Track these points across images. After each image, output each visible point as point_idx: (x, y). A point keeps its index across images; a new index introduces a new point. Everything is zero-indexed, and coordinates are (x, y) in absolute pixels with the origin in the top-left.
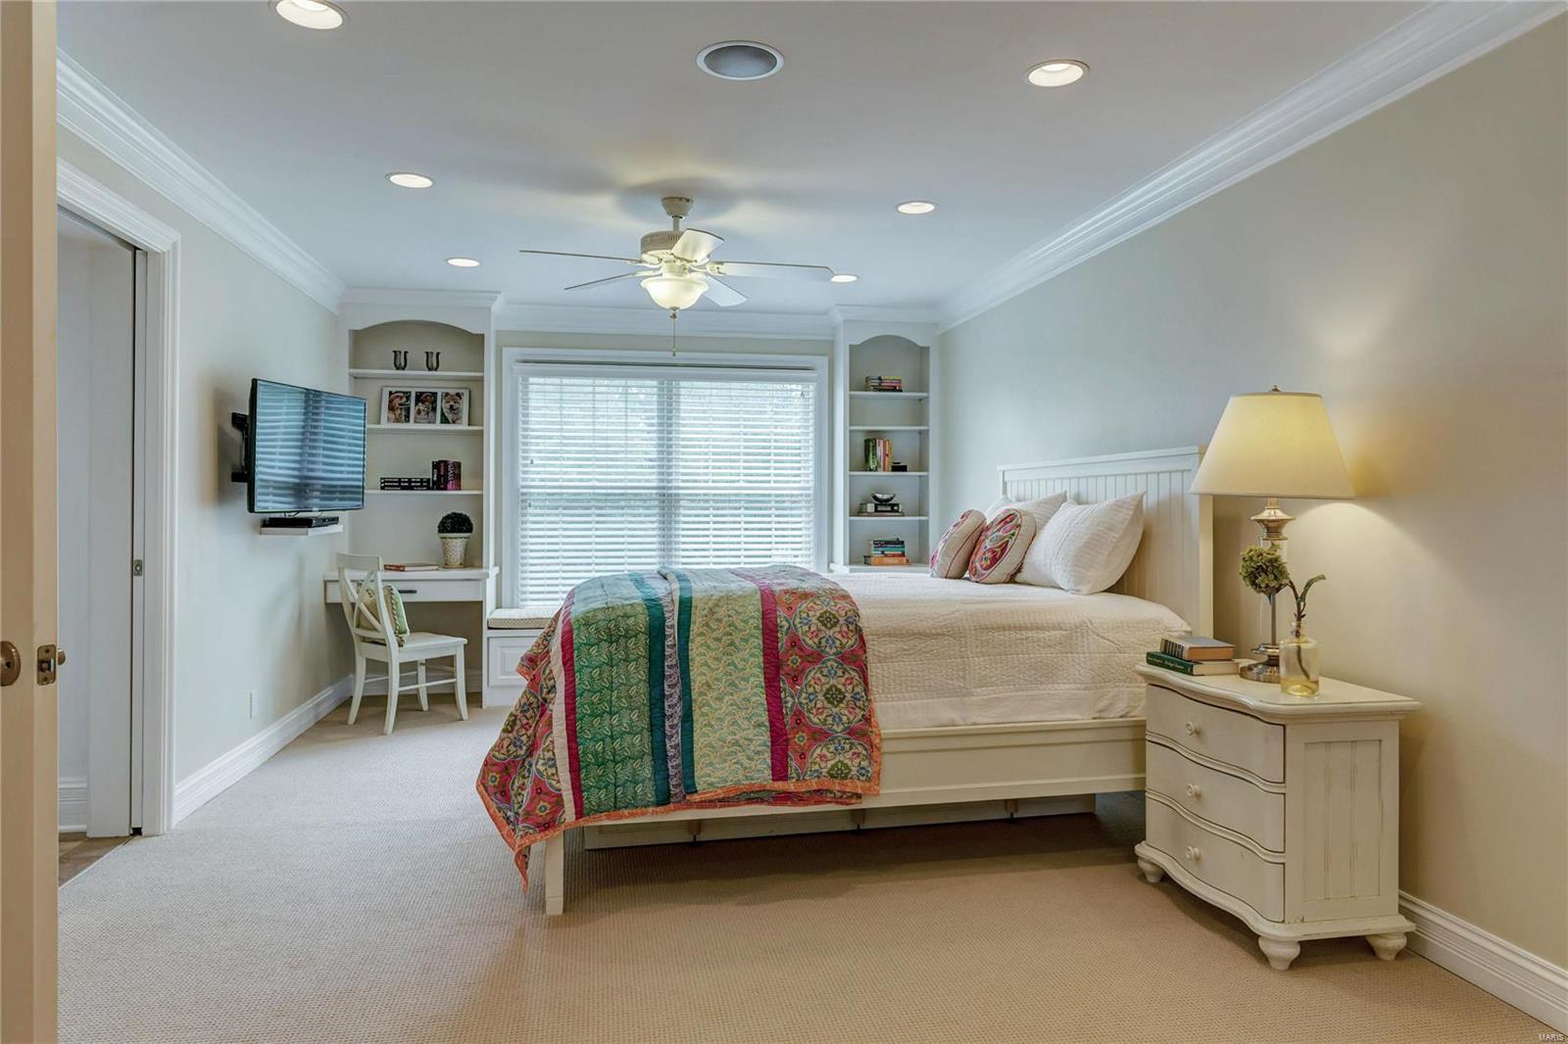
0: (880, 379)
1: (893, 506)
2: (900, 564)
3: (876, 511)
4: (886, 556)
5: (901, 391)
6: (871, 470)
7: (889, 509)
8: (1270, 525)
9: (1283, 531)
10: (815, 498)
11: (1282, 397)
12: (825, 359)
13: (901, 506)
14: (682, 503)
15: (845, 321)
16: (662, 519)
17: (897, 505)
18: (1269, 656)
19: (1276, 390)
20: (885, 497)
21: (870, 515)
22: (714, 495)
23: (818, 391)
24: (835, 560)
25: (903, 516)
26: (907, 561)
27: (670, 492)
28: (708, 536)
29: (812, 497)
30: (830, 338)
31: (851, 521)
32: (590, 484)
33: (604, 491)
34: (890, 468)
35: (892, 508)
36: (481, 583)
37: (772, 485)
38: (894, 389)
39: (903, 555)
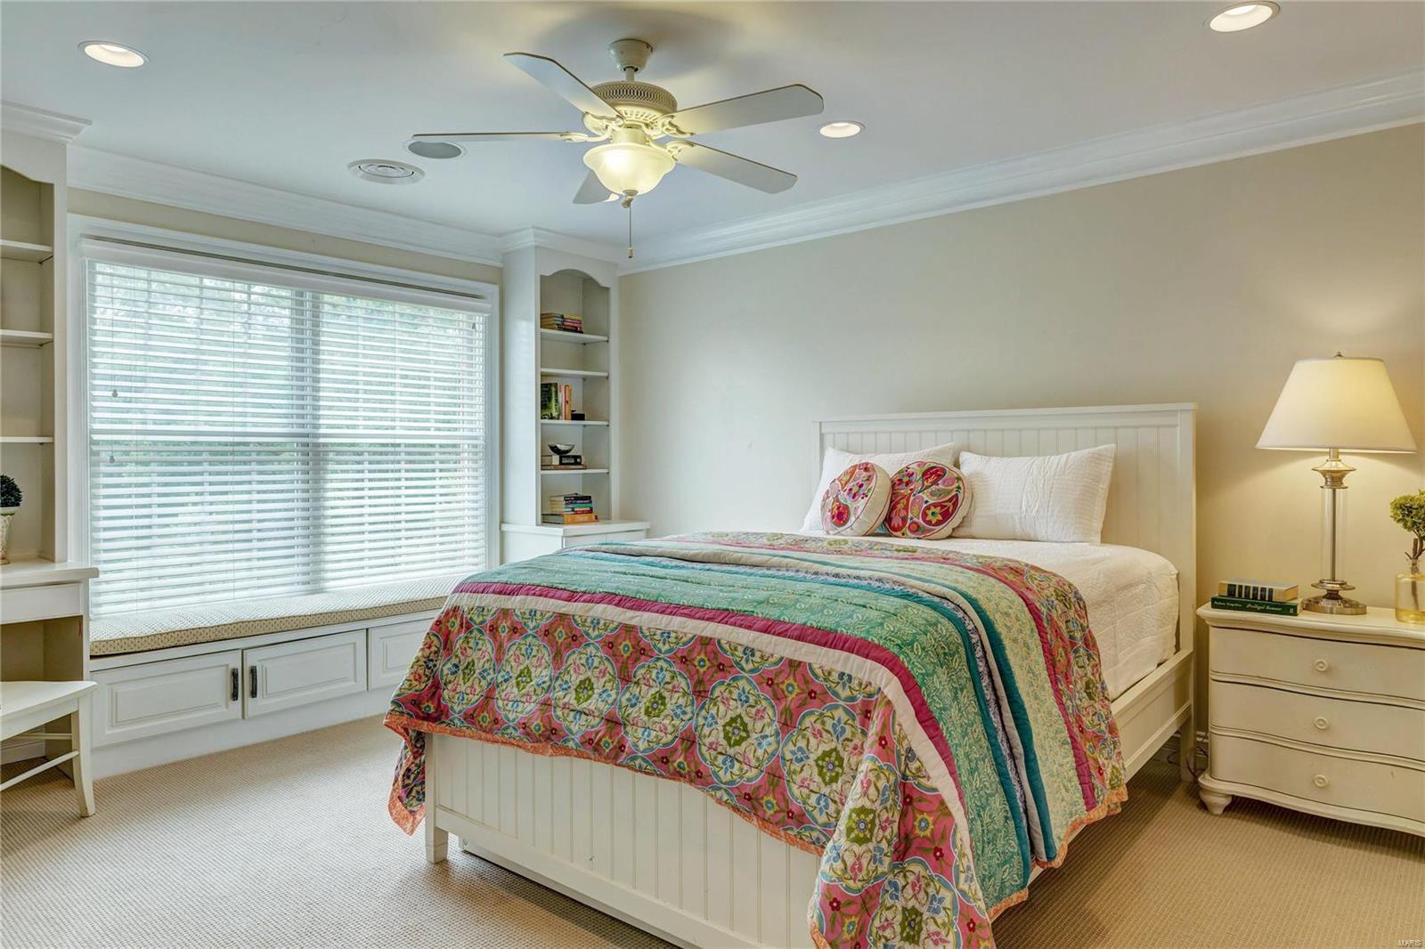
0: (562, 317)
1: (576, 457)
2: (590, 521)
3: (561, 463)
4: (576, 513)
5: (581, 332)
6: (552, 418)
7: (573, 461)
8: (1334, 475)
9: (1344, 480)
10: (486, 447)
11: (1345, 361)
12: (496, 288)
13: (583, 458)
14: (331, 456)
15: (537, 247)
16: (306, 477)
17: (579, 457)
18: (1328, 590)
19: (1340, 355)
20: (566, 448)
21: (556, 468)
22: (371, 445)
23: (488, 323)
24: (506, 520)
25: (586, 469)
26: (596, 517)
27: (315, 440)
28: (362, 498)
29: (480, 449)
30: (500, 265)
31: (542, 476)
32: (192, 428)
33: (230, 439)
34: (570, 417)
35: (576, 460)
36: (82, 585)
37: (432, 433)
38: (576, 330)
39: (591, 511)
